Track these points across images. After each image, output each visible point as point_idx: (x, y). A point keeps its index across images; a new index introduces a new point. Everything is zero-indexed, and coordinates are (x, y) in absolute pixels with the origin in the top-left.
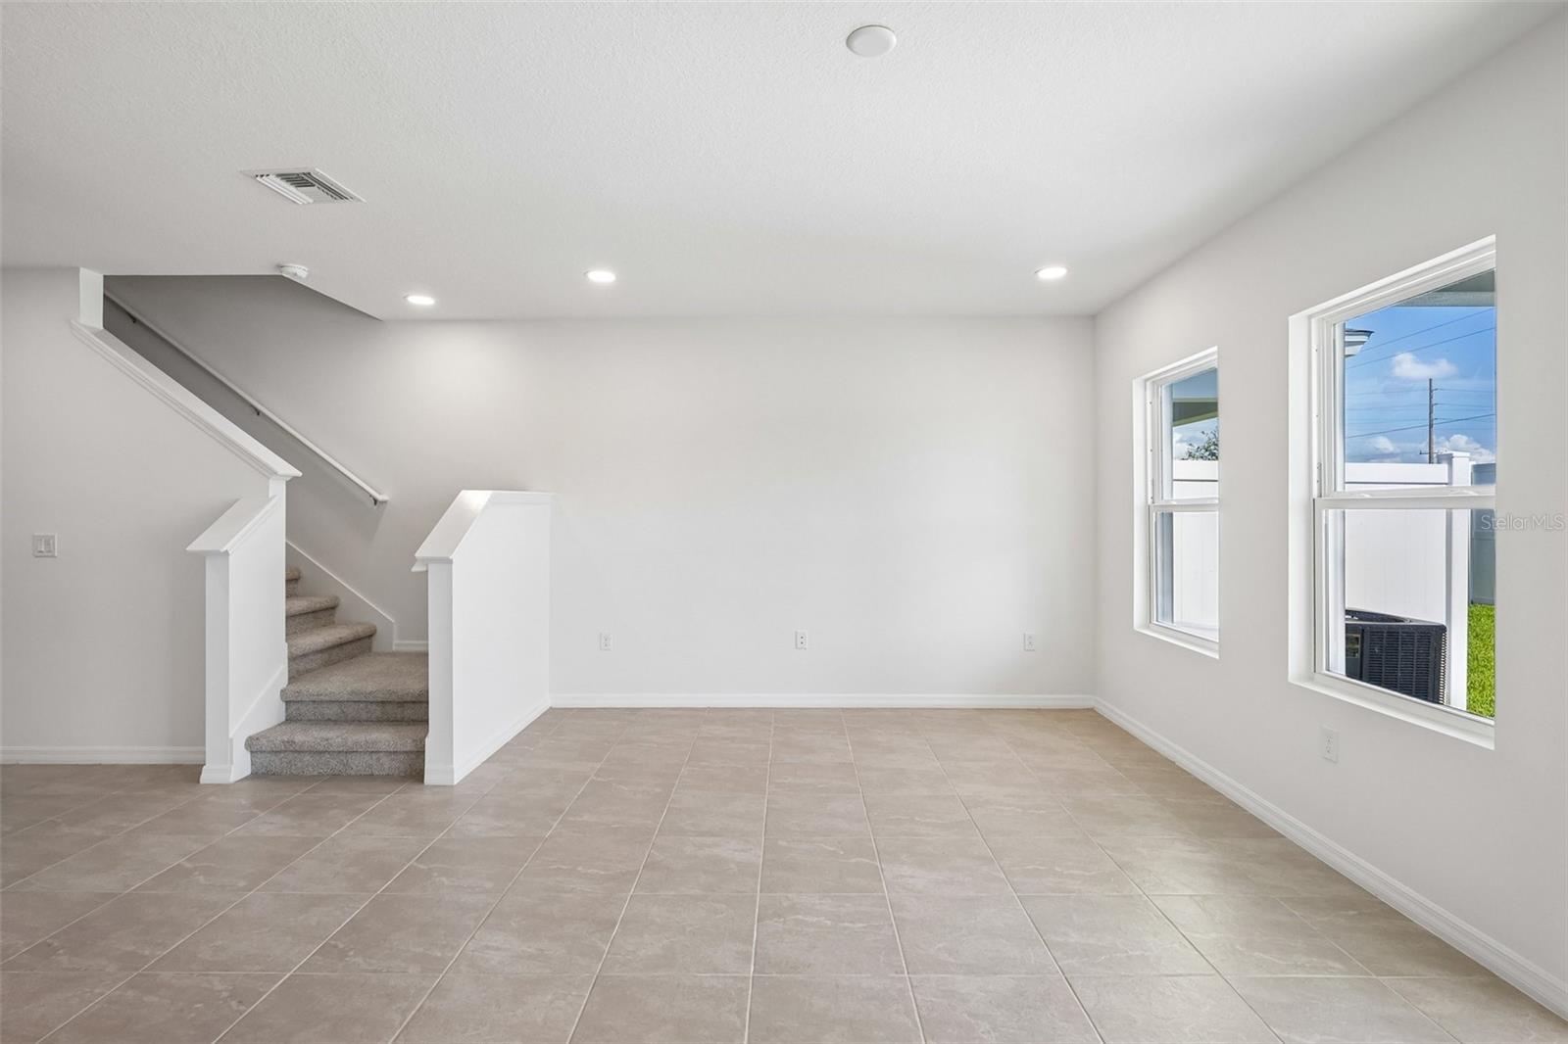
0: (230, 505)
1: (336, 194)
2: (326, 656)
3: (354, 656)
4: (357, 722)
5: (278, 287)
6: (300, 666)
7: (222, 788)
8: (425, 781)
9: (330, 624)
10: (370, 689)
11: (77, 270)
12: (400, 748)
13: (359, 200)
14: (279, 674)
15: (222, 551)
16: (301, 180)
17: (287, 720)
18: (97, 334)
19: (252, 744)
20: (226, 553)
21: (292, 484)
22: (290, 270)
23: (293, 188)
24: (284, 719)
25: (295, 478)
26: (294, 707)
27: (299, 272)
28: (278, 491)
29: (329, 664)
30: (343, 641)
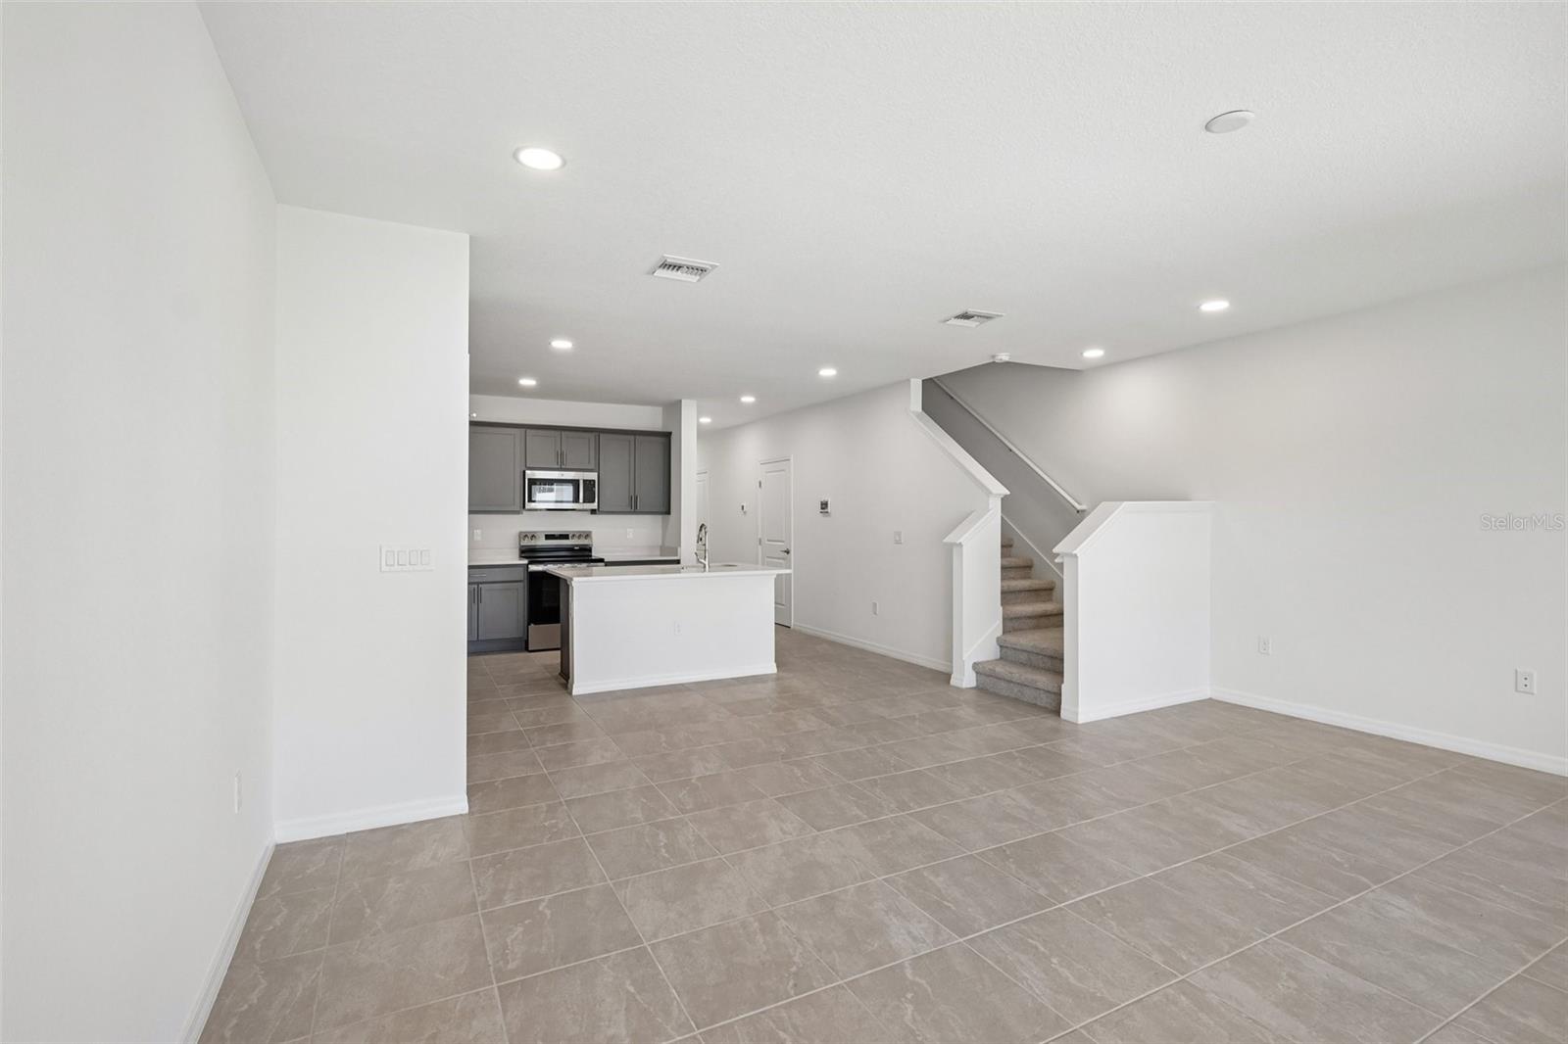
0: (969, 514)
1: (988, 318)
2: (1034, 621)
3: (1047, 627)
4: (1035, 668)
5: (993, 367)
6: (1011, 624)
7: (959, 690)
8: (1062, 716)
9: (1050, 600)
10: (1044, 646)
11: (909, 381)
12: (1050, 689)
13: (1001, 316)
14: (996, 627)
15: (958, 542)
16: (966, 316)
17: (1001, 658)
18: (918, 416)
19: (975, 666)
20: (960, 543)
21: (1004, 499)
22: (999, 357)
23: (966, 321)
24: (998, 657)
25: (1006, 496)
26: (1004, 650)
27: (1004, 357)
28: (996, 506)
29: (1037, 627)
30: (1049, 613)
